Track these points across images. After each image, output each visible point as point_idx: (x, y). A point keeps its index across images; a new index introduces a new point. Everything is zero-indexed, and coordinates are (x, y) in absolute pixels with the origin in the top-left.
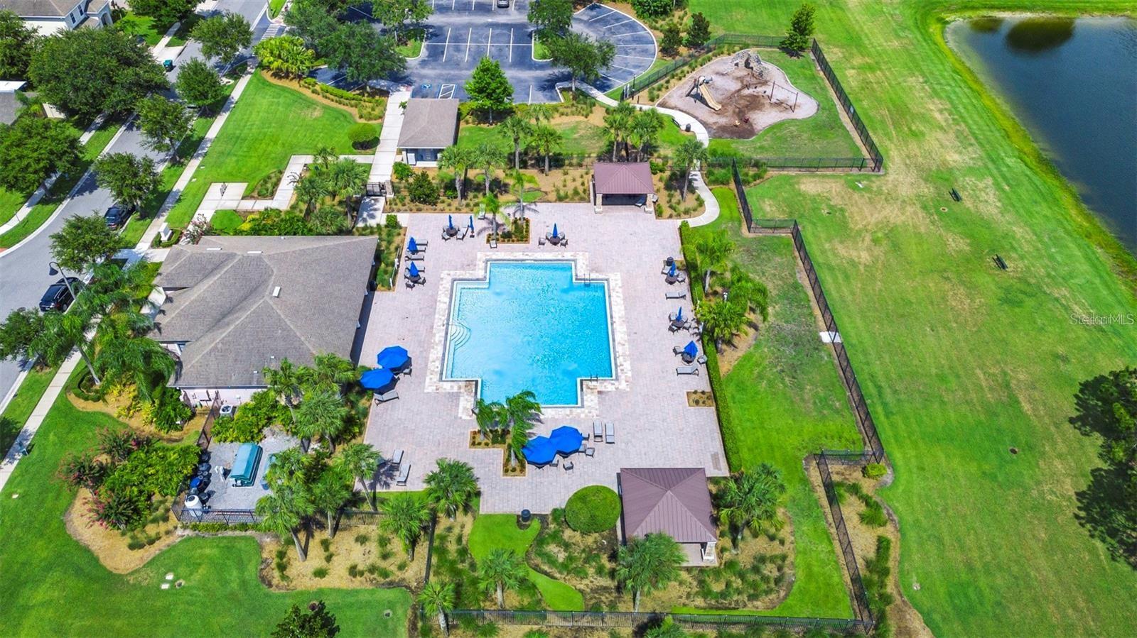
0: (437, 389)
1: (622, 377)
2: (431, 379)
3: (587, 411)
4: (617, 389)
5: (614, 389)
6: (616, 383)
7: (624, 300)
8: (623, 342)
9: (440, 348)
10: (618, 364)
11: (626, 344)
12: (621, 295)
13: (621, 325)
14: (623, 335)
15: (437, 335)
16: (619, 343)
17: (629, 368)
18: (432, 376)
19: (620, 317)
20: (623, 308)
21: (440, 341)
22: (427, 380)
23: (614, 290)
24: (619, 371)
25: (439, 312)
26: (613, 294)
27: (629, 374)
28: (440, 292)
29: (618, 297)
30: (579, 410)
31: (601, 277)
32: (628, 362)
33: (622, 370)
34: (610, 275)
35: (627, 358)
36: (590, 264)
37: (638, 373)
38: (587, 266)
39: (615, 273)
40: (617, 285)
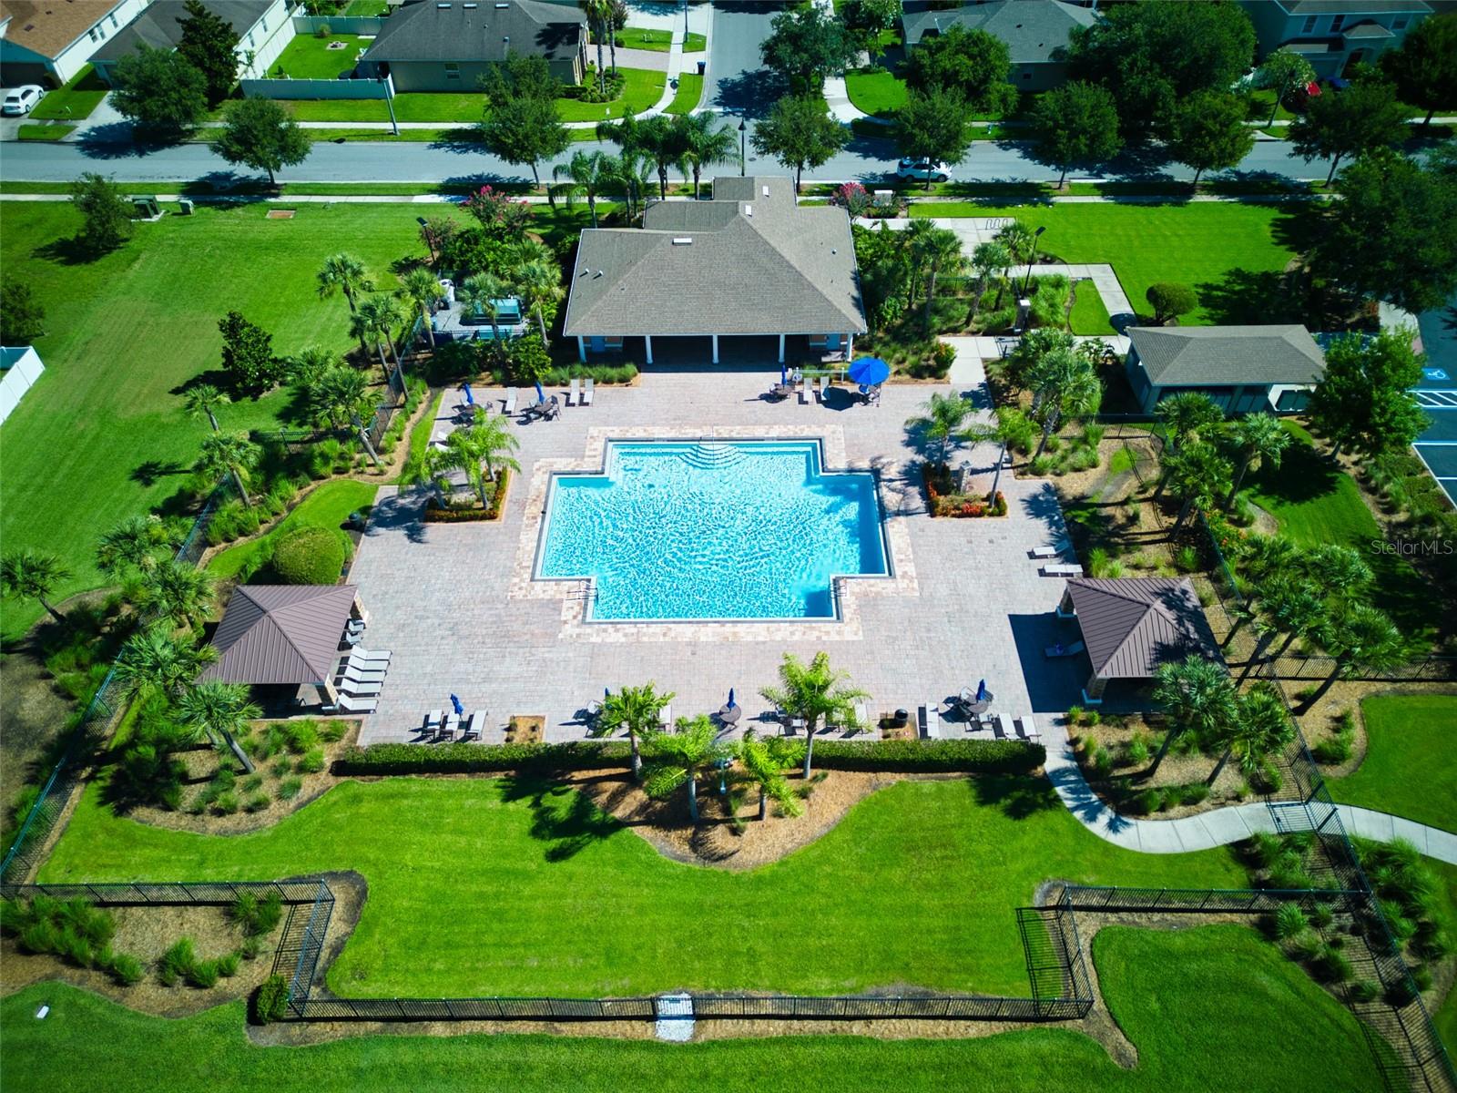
0: (593, 437)
1: (588, 630)
2: (613, 431)
3: (523, 585)
4: (565, 622)
5: (563, 618)
6: (575, 622)
8: (672, 634)
10: (619, 626)
11: (668, 639)
13: (716, 634)
14: (689, 635)
16: (670, 630)
17: (609, 640)
18: (617, 432)
19: (735, 634)
22: (610, 429)
23: (812, 630)
24: (604, 627)
26: (798, 628)
27: (594, 639)
28: (790, 427)
30: (527, 576)
31: (846, 612)
32: (623, 640)
33: (605, 631)
34: (855, 625)
35: (632, 639)
36: (883, 598)
37: (595, 652)
38: (877, 593)
39: (861, 633)
40: (828, 633)
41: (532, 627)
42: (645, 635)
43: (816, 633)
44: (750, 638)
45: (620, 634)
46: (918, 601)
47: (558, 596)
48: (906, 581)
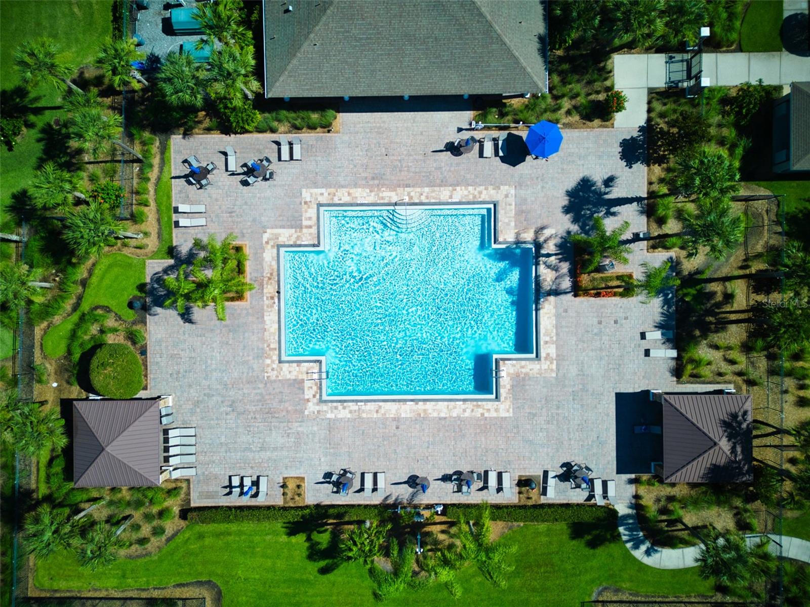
0: (306, 203)
1: (324, 407)
2: (322, 194)
4: (308, 400)
5: (306, 397)
6: (315, 400)
7: (459, 418)
8: (382, 411)
9: (371, 199)
10: (345, 404)
11: (379, 415)
12: (467, 414)
13: (412, 411)
14: (394, 412)
15: (393, 194)
16: (380, 407)
17: (340, 416)
18: (326, 194)
19: (425, 411)
20: (443, 415)
21: (383, 198)
22: (319, 191)
23: (478, 406)
24: (335, 404)
25: (433, 191)
26: (469, 405)
27: (330, 415)
28: (470, 188)
29: (464, 411)
30: (275, 358)
31: (503, 392)
32: (349, 416)
33: (336, 408)
34: (508, 403)
35: (355, 415)
36: (529, 379)
37: (332, 426)
38: (526, 374)
39: (511, 410)
40: (488, 410)
41: (287, 405)
42: (363, 412)
43: (480, 411)
44: (435, 415)
45: (347, 411)
46: (554, 381)
47: (300, 377)
48: (548, 363)
